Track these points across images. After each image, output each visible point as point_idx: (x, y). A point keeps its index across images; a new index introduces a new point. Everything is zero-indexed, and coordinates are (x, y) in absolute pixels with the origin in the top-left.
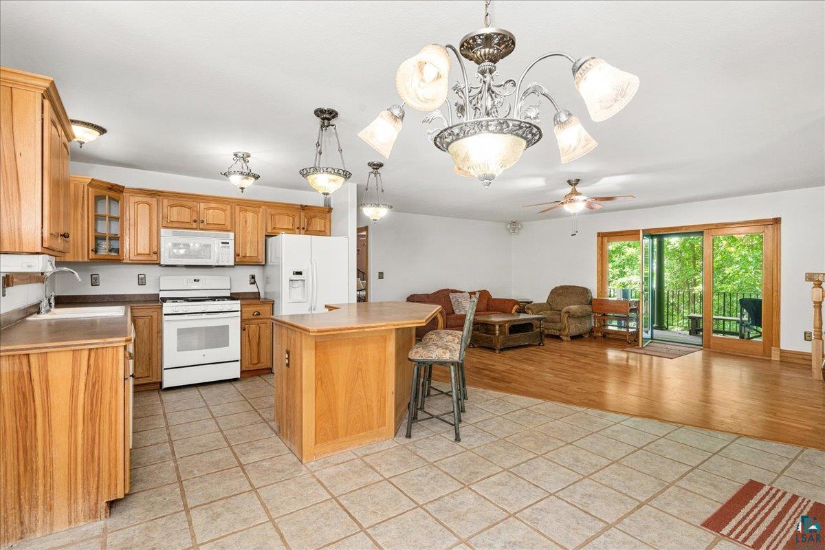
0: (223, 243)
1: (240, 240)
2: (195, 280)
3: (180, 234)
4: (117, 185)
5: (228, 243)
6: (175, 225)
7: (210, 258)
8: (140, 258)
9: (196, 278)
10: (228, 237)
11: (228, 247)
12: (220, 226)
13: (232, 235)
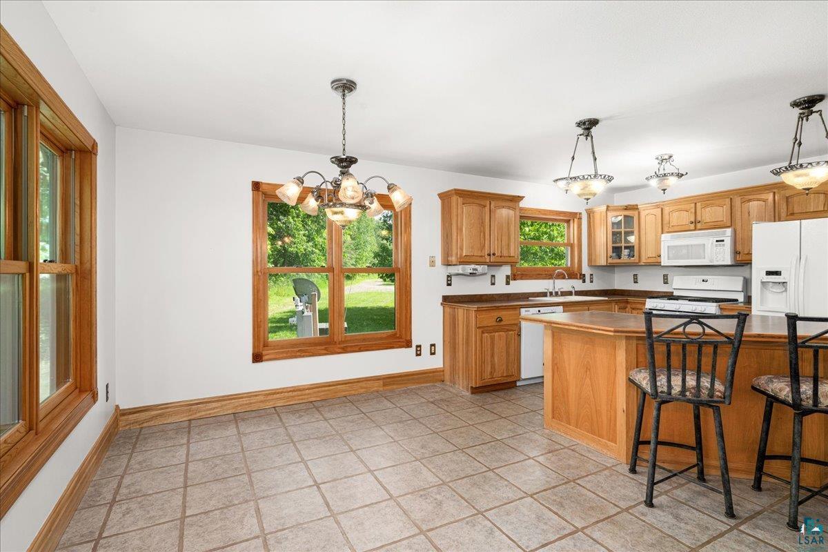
0: (717, 241)
1: (739, 236)
2: (703, 281)
3: (679, 237)
4: (630, 205)
5: (723, 241)
6: (676, 229)
7: (704, 258)
8: (649, 261)
9: (705, 277)
10: (724, 233)
11: (724, 245)
12: (718, 224)
13: (729, 231)
